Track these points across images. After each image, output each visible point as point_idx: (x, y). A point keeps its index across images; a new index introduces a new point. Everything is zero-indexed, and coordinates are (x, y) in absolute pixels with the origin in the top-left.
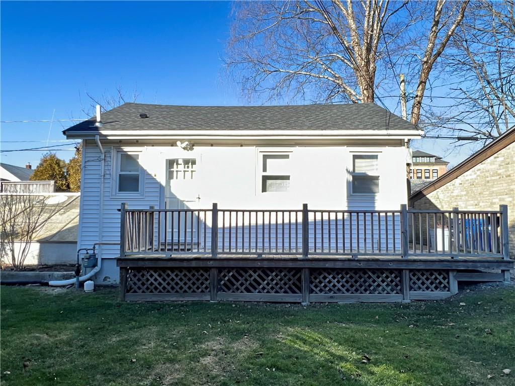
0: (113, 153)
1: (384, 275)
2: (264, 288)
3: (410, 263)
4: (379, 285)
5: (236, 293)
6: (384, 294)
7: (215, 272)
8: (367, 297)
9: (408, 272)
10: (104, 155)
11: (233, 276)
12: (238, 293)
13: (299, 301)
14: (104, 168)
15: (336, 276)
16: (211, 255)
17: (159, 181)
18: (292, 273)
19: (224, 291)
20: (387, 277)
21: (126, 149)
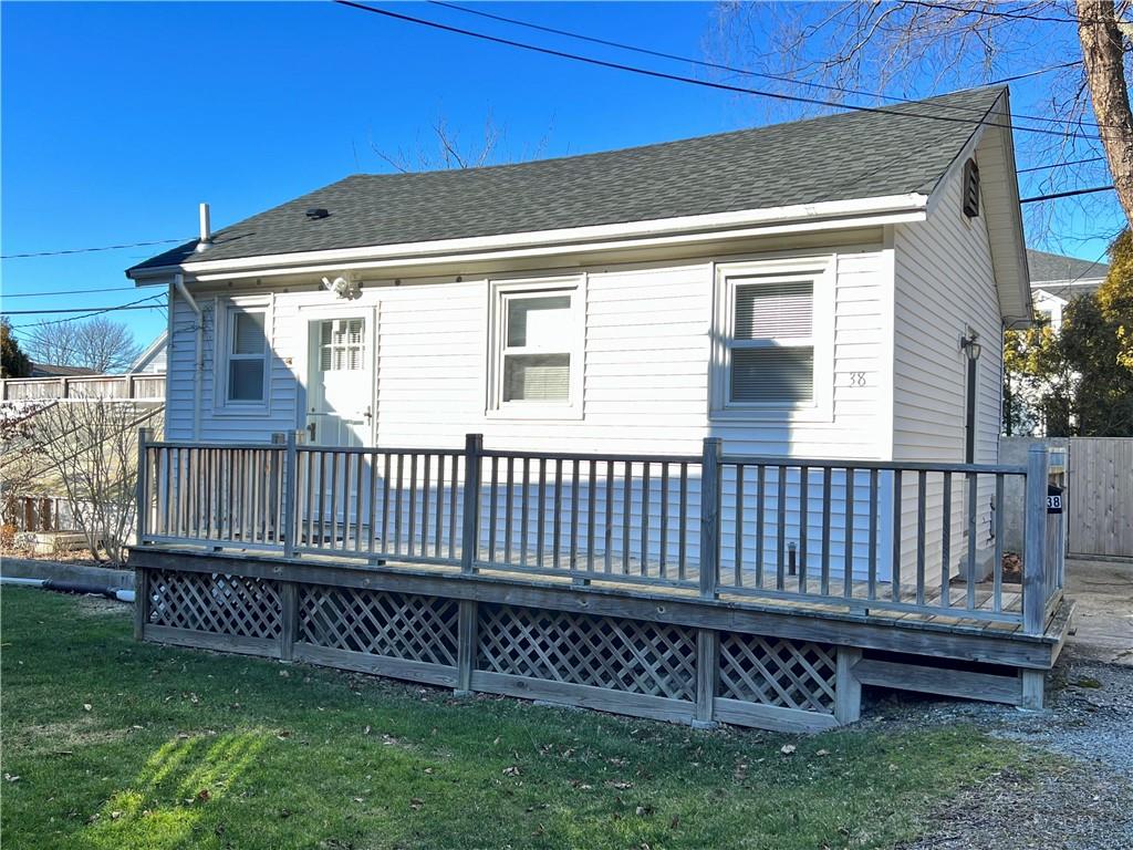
0: (218, 311)
1: (655, 642)
2: (383, 643)
3: (713, 613)
4: (640, 670)
5: (331, 648)
6: (651, 695)
7: (290, 593)
8: (608, 697)
9: (710, 640)
10: (200, 317)
11: (325, 605)
12: (333, 648)
13: (450, 685)
14: (203, 346)
15: (540, 630)
16: (282, 553)
17: (296, 375)
18: (442, 611)
19: (308, 640)
20: (662, 648)
21: (241, 301)
